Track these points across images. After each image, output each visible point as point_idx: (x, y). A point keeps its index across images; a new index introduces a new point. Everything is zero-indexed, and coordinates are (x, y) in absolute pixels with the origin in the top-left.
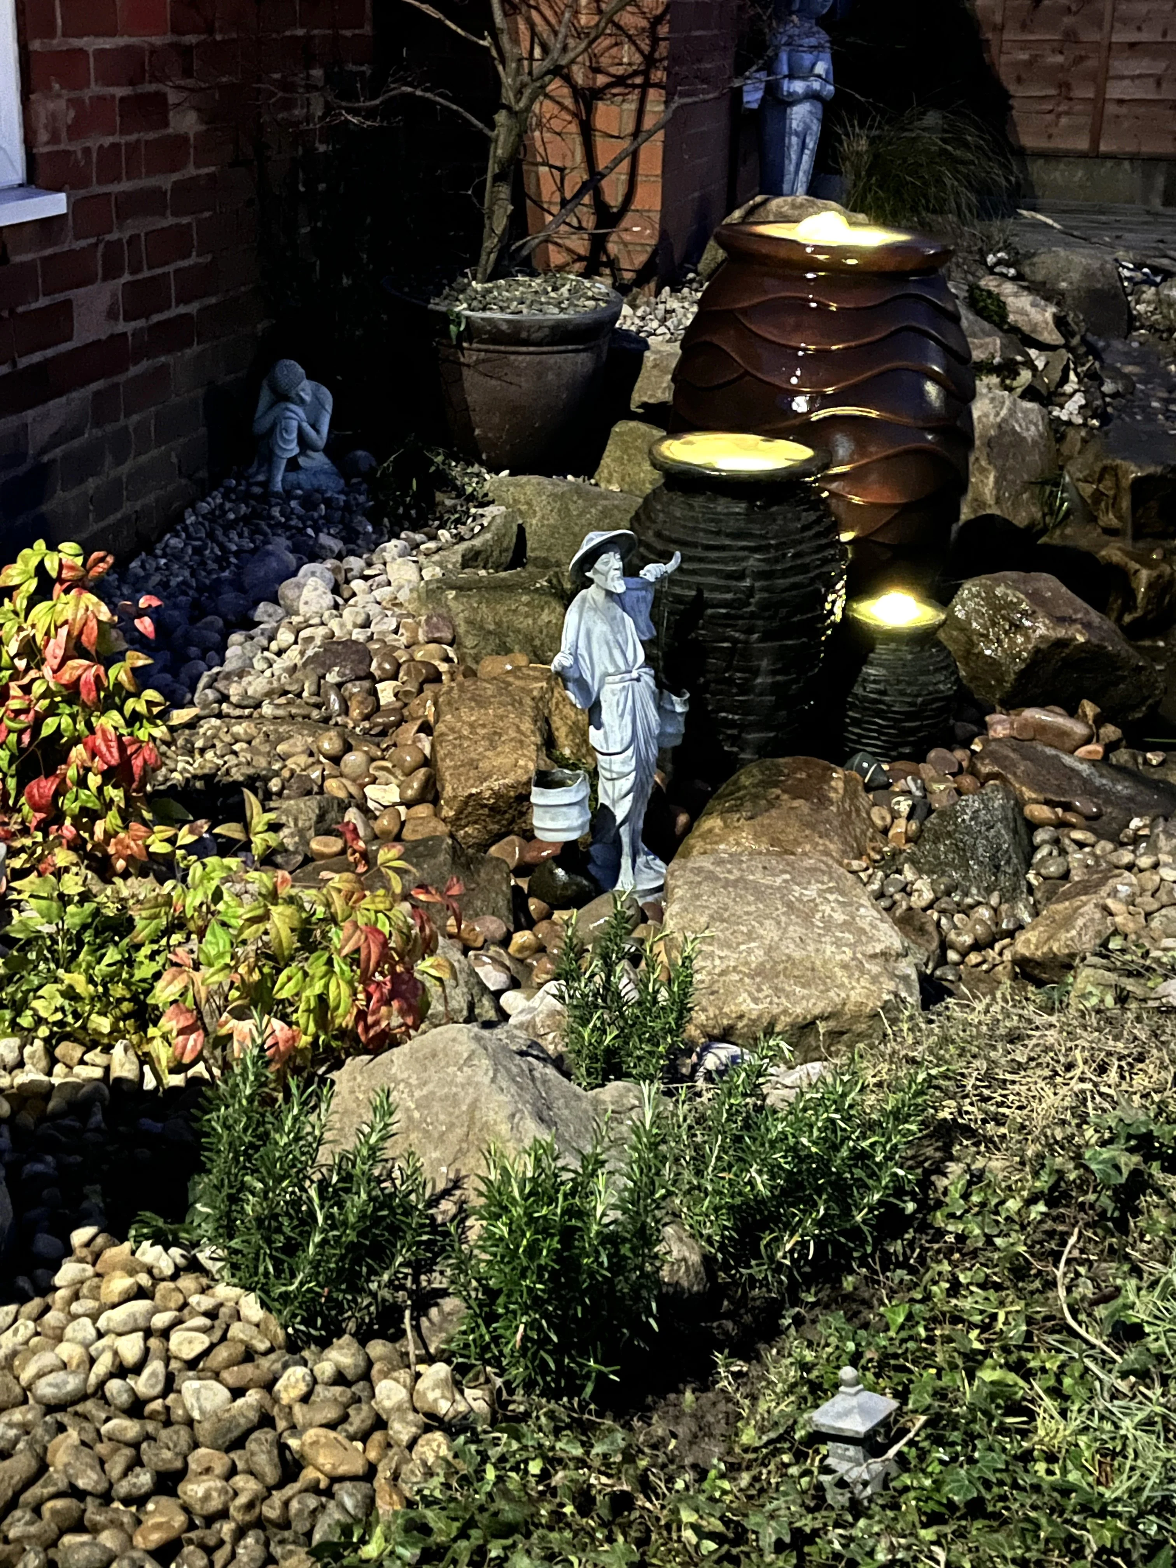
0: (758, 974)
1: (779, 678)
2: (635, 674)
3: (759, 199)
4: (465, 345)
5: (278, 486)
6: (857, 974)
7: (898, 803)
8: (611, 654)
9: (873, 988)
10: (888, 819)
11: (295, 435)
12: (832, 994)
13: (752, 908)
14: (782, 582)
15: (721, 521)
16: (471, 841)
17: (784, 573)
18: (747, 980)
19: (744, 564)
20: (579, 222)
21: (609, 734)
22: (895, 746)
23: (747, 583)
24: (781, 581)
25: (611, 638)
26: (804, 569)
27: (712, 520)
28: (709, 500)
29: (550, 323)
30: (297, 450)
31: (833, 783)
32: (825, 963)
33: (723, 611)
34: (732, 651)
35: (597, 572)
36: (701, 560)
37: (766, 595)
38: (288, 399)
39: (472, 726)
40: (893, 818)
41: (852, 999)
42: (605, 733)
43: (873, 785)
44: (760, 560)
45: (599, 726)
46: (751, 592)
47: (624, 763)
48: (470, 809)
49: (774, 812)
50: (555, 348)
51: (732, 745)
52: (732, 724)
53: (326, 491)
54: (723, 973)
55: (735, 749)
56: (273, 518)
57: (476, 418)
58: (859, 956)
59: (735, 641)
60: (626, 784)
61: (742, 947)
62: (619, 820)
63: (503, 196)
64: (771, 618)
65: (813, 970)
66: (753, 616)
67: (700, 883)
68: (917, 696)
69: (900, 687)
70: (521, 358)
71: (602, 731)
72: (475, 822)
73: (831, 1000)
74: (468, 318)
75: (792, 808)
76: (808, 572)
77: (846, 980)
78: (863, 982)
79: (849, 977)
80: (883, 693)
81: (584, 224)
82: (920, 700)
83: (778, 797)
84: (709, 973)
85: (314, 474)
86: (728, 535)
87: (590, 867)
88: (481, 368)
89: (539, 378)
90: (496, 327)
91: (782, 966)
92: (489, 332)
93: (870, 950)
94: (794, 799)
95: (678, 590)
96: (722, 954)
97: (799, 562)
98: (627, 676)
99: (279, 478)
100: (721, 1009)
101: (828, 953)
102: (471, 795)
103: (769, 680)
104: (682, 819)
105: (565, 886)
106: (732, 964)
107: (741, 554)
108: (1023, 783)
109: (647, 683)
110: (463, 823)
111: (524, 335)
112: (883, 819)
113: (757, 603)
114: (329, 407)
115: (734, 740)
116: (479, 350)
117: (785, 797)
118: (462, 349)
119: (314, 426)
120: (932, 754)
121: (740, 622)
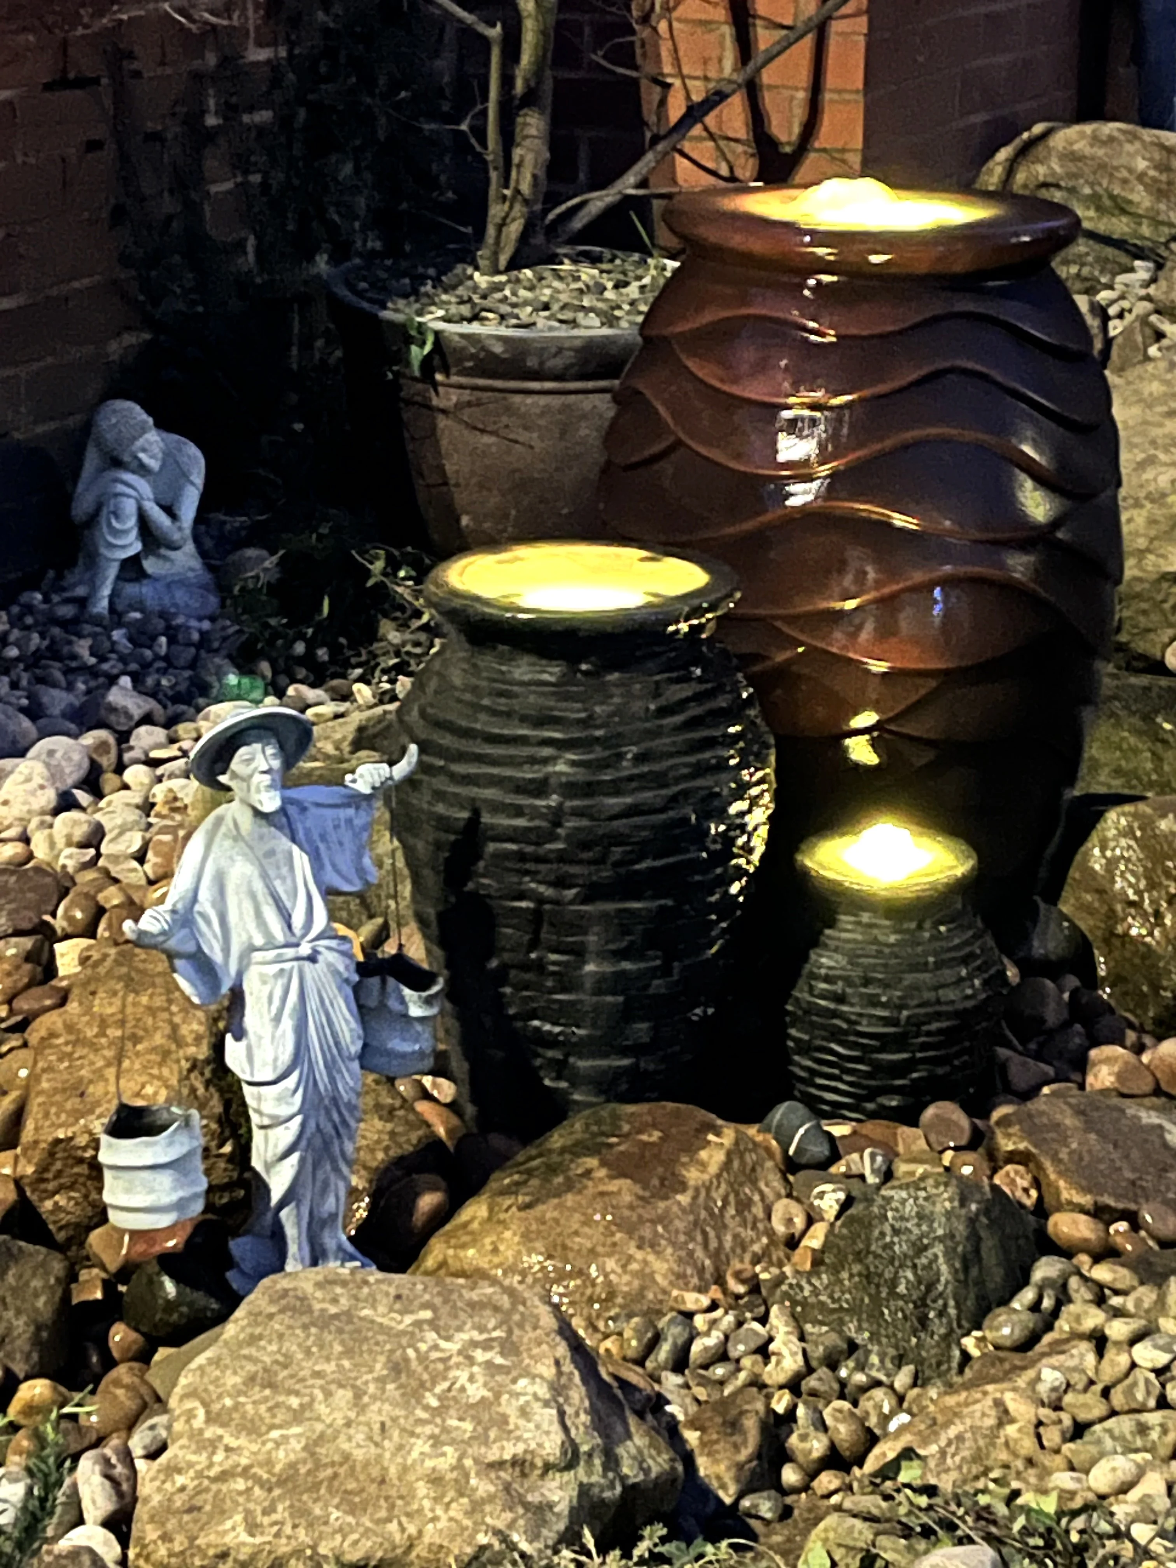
0: (281, 1483)
1: (627, 965)
2: (305, 949)
3: (1038, 128)
4: (439, 377)
5: (102, 605)
6: (451, 1494)
7: (821, 1196)
8: (258, 914)
9: (467, 1522)
10: (799, 1222)
11: (132, 522)
12: (393, 1527)
13: (329, 1368)
14: (614, 802)
15: (515, 696)
16: (64, 1218)
17: (616, 788)
18: (257, 1491)
19: (550, 769)
20: (731, 169)
21: (256, 1052)
22: (873, 1094)
23: (554, 800)
24: (612, 801)
25: (259, 886)
26: (659, 780)
27: (501, 694)
28: (502, 659)
29: (578, 343)
30: (137, 547)
31: (703, 1154)
32: (405, 1469)
33: (513, 847)
34: (537, 917)
35: (235, 776)
36: (480, 759)
37: (585, 823)
38: (117, 463)
39: (103, 1024)
40: (810, 1221)
41: (426, 1540)
42: (249, 1049)
43: (804, 1160)
44: (573, 763)
45: (240, 1035)
46: (557, 817)
47: (279, 1099)
48: (58, 1165)
49: (570, 1199)
50: (590, 385)
51: (559, 1078)
52: (550, 1041)
53: (175, 615)
54: (224, 1476)
55: (563, 1085)
56: (74, 657)
57: (461, 498)
58: (468, 1463)
59: (540, 900)
60: (286, 1135)
61: (275, 1434)
62: (276, 1195)
63: (533, 131)
64: (599, 861)
65: (383, 1481)
66: (562, 857)
67: (271, 1316)
68: (900, 1007)
69: (870, 990)
70: (529, 400)
71: (243, 1043)
72: (71, 1187)
73: (389, 1539)
74: (437, 334)
75: (602, 1194)
76: (665, 786)
77: (427, 1504)
78: (455, 1511)
79: (436, 1500)
80: (840, 999)
81: (739, 173)
82: (905, 1013)
83: (588, 1173)
84: (199, 1475)
85: (169, 586)
86: (524, 719)
87: (230, 1275)
88: (466, 414)
89: (563, 434)
90: (483, 349)
91: (329, 1471)
92: (473, 357)
93: (493, 1455)
94: (611, 1177)
95: (440, 808)
96: (233, 1443)
97: (645, 769)
98: (290, 952)
99: (106, 591)
100: (192, 1539)
101: (415, 1454)
102: (58, 1141)
103: (608, 968)
104: (428, 1202)
105: (170, 1306)
106: (244, 1461)
107: (547, 752)
108: (1060, 1174)
109: (329, 965)
110: (51, 1186)
111: (532, 362)
112: (789, 1221)
113: (568, 838)
114: (198, 477)
115: (560, 1069)
116: (461, 387)
117: (602, 1173)
118: (435, 385)
119: (170, 511)
120: (930, 1112)
121: (543, 867)
